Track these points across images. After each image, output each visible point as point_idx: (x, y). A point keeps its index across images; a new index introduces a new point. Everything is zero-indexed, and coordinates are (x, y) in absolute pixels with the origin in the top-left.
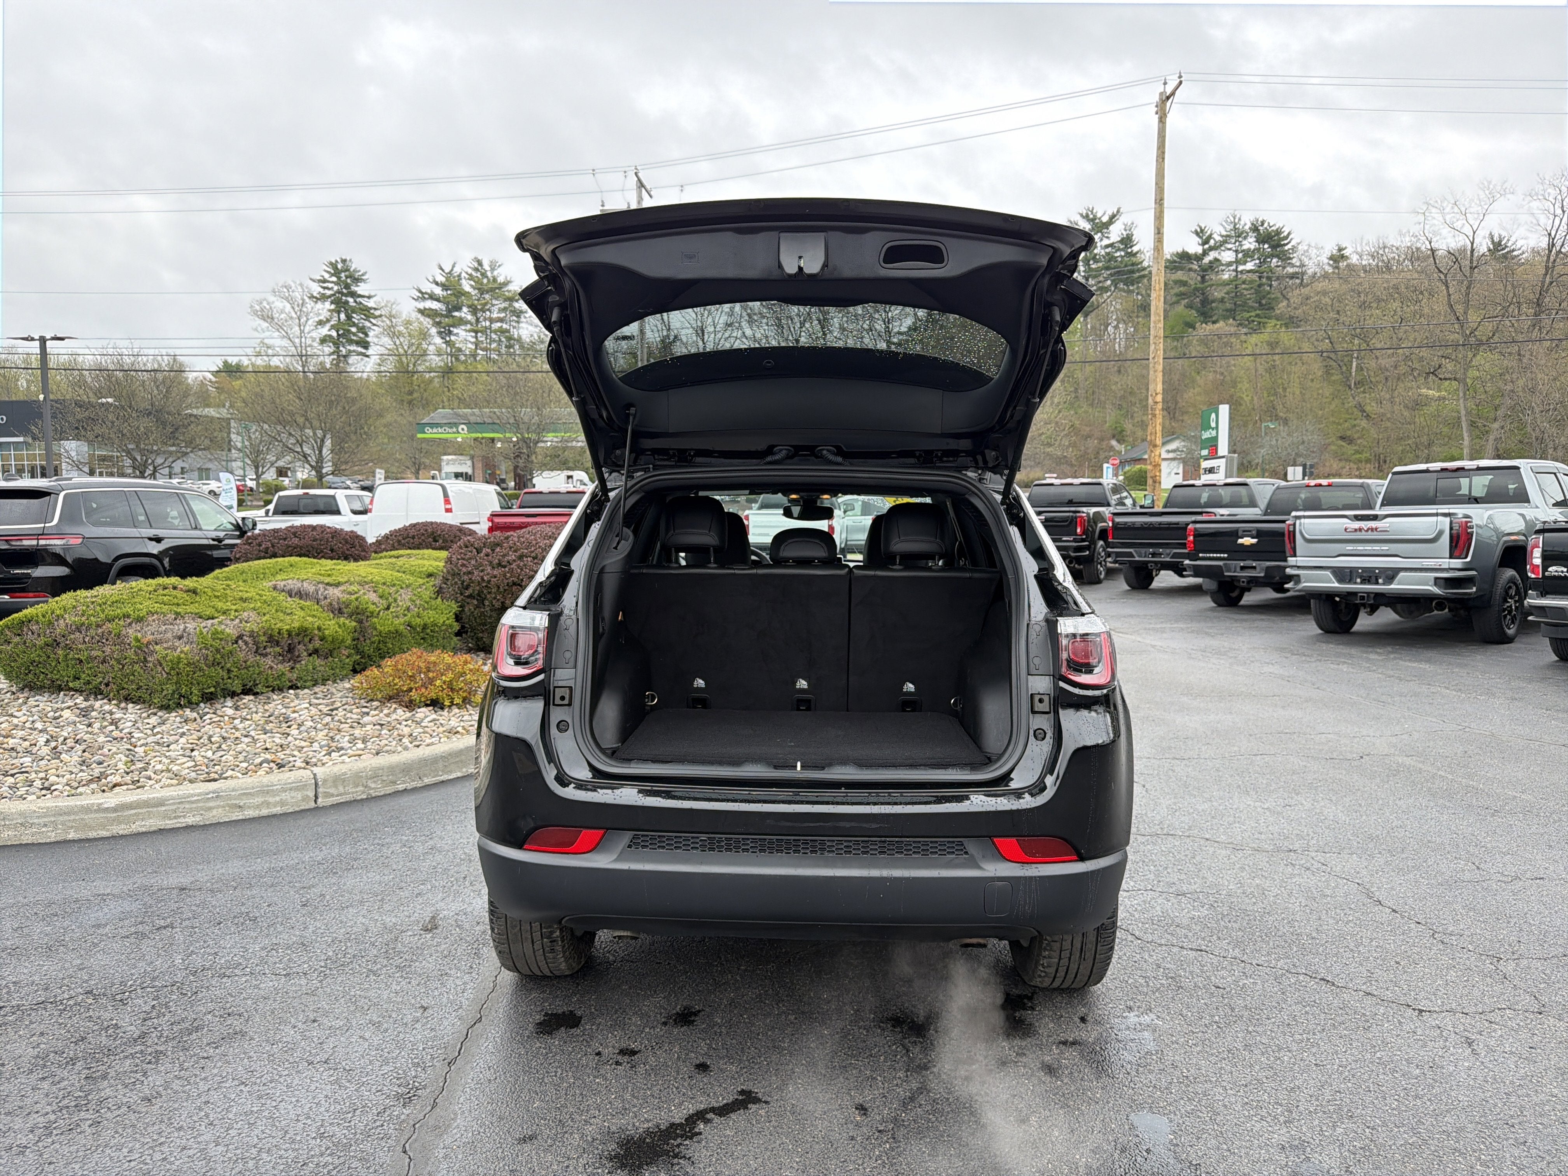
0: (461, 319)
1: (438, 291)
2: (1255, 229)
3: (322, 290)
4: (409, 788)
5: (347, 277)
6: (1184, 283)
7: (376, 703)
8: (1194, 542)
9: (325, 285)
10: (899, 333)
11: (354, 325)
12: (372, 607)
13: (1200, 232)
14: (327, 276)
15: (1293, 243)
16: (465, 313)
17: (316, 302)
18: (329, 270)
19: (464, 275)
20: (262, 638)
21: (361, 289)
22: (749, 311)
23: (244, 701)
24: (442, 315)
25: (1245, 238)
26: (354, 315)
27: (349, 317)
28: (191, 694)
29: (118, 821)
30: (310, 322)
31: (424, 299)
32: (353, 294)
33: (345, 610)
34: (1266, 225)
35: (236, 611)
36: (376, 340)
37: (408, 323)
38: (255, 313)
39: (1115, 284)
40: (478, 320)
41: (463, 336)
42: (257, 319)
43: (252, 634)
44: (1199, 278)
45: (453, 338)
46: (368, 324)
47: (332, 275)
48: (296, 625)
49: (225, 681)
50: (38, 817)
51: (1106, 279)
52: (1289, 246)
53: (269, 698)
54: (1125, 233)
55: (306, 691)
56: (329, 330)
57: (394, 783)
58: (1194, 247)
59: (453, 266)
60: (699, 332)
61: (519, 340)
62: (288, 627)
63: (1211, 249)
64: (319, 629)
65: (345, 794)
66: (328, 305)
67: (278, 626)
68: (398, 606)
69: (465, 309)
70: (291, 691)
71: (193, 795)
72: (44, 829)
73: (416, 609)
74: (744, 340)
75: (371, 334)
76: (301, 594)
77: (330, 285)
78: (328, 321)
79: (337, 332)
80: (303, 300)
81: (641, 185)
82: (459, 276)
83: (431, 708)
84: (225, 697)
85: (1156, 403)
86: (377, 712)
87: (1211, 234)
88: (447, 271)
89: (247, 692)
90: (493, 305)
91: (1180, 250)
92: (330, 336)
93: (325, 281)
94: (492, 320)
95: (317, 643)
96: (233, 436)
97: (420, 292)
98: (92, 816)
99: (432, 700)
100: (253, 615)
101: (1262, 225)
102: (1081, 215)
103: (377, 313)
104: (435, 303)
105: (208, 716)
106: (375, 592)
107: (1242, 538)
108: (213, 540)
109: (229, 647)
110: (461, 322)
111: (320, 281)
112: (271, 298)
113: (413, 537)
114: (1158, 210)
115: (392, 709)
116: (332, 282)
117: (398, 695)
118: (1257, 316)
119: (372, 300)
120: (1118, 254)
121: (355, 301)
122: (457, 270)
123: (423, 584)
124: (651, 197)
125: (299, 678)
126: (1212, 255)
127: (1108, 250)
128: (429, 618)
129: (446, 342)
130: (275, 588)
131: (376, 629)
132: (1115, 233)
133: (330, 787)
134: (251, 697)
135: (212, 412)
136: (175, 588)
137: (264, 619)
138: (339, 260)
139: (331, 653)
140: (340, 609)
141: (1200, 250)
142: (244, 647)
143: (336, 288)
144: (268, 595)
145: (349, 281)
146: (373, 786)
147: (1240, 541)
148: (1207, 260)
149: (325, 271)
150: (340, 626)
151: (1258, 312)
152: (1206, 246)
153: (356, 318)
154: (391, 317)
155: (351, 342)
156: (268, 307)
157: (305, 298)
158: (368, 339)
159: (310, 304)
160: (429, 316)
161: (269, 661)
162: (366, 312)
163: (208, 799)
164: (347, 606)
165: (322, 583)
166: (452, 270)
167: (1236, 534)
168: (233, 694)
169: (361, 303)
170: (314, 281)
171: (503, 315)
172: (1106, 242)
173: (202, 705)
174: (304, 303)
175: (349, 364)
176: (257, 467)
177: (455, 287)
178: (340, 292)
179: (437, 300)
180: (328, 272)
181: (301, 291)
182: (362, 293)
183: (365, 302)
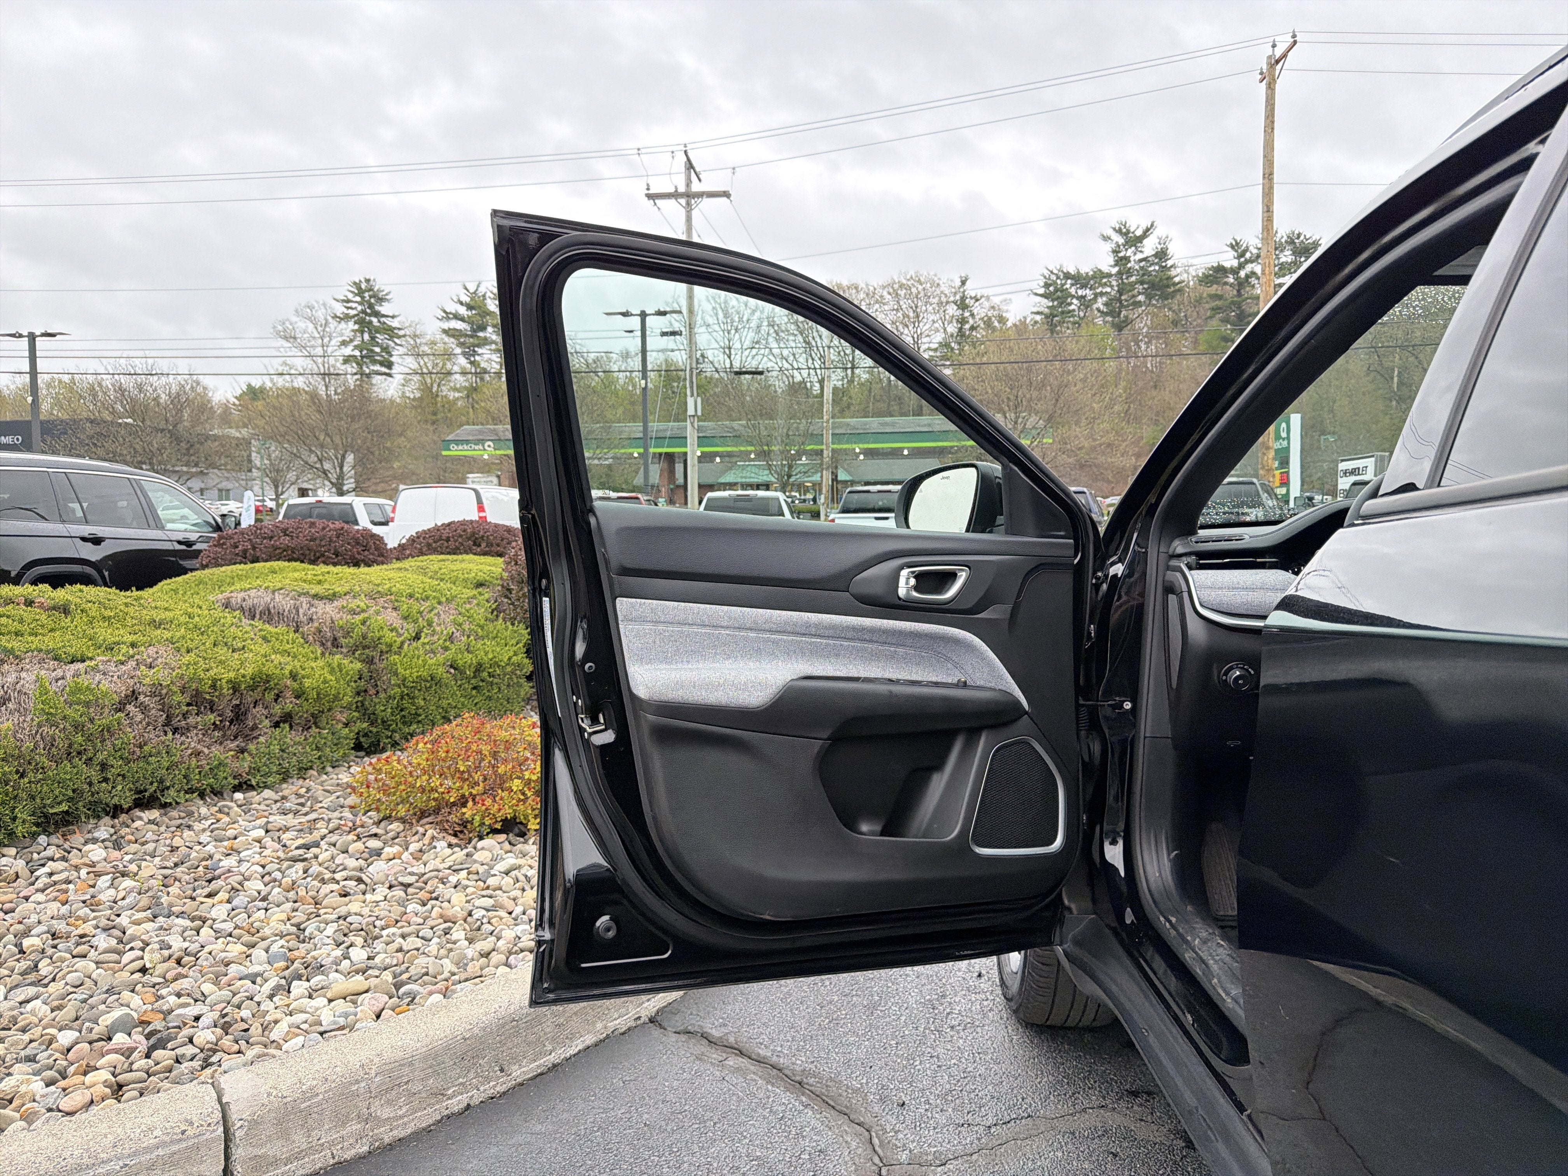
0: (485, 338)
1: (463, 311)
2: (1291, 241)
3: (345, 310)
5: (370, 297)
6: (1219, 297)
7: (396, 826)
9: (349, 305)
10: (929, 349)
11: (378, 344)
13: (1235, 246)
14: (350, 296)
16: (490, 333)
17: (339, 322)
18: (352, 289)
19: (488, 293)
21: (385, 309)
23: (138, 824)
24: (466, 336)
25: (1282, 251)
26: (378, 335)
27: (373, 338)
30: (333, 343)
31: (448, 319)
32: (377, 314)
34: (1302, 238)
35: (133, 645)
36: (400, 361)
37: (432, 343)
38: (278, 333)
39: (1149, 297)
41: (488, 357)
42: (279, 339)
44: (1235, 292)
45: (477, 358)
46: (391, 343)
47: (356, 295)
51: (1139, 293)
53: (190, 814)
54: (1159, 247)
55: (267, 793)
56: (353, 350)
58: (1229, 260)
59: (478, 286)
60: (727, 351)
63: (1247, 262)
64: (293, 676)
65: (310, 1151)
66: (351, 325)
67: (212, 673)
68: (434, 633)
69: (490, 329)
70: (238, 796)
75: (395, 354)
76: (269, 615)
77: (354, 305)
78: (351, 341)
79: (361, 352)
80: (326, 320)
81: (690, 166)
82: (484, 296)
83: (503, 837)
87: (1247, 247)
88: (472, 291)
91: (1215, 265)
92: (355, 356)
93: (348, 301)
96: (254, 454)
97: (445, 312)
99: (505, 821)
101: (1298, 238)
102: (1114, 229)
103: (401, 333)
104: (460, 323)
108: (179, 542)
110: (485, 342)
111: (343, 301)
112: (294, 319)
114: (1267, 186)
116: (356, 302)
119: (396, 320)
120: (1152, 268)
121: (379, 321)
122: (482, 290)
123: (474, 597)
124: (700, 180)
126: (1249, 268)
127: (1142, 264)
128: (486, 653)
129: (472, 363)
131: (396, 674)
132: (1149, 247)
134: (155, 814)
135: (234, 433)
136: (29, 603)
137: (187, 659)
138: (362, 280)
139: (314, 720)
140: (335, 639)
141: (1235, 263)
143: (360, 308)
145: (373, 300)
148: (1242, 274)
149: (349, 291)
150: (331, 671)
152: (1242, 260)
153: (380, 338)
154: (415, 336)
155: (375, 362)
156: (290, 327)
157: (329, 318)
158: (393, 359)
159: (333, 324)
160: (453, 336)
165: (307, 594)
166: (477, 290)
168: (115, 811)
169: (385, 323)
170: (337, 300)
172: (1139, 256)
174: (327, 323)
175: (372, 384)
176: (276, 487)
177: (480, 307)
178: (364, 312)
179: (462, 319)
180: (352, 292)
181: (324, 311)
182: (386, 314)
183: (389, 321)
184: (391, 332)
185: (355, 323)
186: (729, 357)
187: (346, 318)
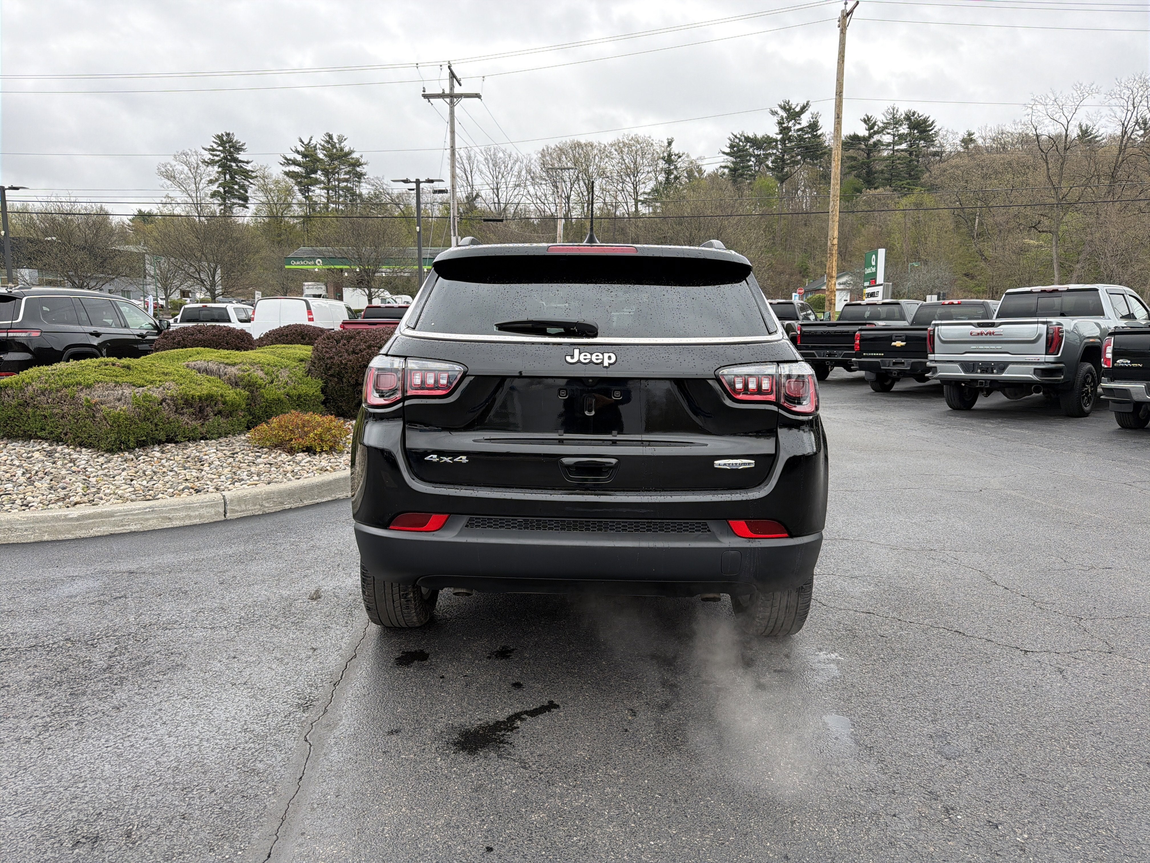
0: (316, 179)
1: (299, 158)
2: (908, 118)
3: (211, 157)
4: (293, 507)
5: (230, 147)
6: (854, 159)
8: (860, 345)
9: (214, 153)
10: (644, 193)
11: (237, 183)
12: (260, 381)
13: (866, 120)
14: (215, 146)
15: (935, 129)
16: (319, 175)
17: (207, 166)
18: (216, 141)
19: (318, 146)
20: (180, 401)
21: (241, 156)
22: (532, 175)
24: (302, 177)
25: (901, 125)
26: (237, 176)
27: (232, 178)
28: (129, 440)
29: (80, 527)
30: (203, 181)
31: (288, 164)
32: (236, 160)
33: (240, 383)
34: (916, 115)
36: (253, 195)
37: (277, 182)
38: (161, 173)
39: (804, 158)
40: (329, 180)
41: (318, 193)
42: (163, 178)
43: (172, 398)
44: (865, 155)
45: (310, 194)
46: (247, 183)
47: (219, 145)
48: (205, 392)
49: (154, 432)
50: (21, 524)
51: (797, 155)
52: (933, 132)
54: (812, 120)
56: (218, 187)
57: (282, 503)
58: (862, 131)
59: (310, 140)
60: (495, 191)
61: (360, 195)
62: (199, 394)
63: (876, 133)
64: (222, 396)
65: (246, 510)
66: (216, 168)
68: (279, 381)
69: (319, 172)
71: (135, 510)
72: (25, 533)
73: (293, 384)
74: (529, 197)
75: (249, 191)
77: (218, 153)
78: (217, 180)
79: (224, 189)
80: (198, 164)
81: (453, 76)
82: (315, 148)
83: (307, 453)
84: (154, 445)
85: (833, 245)
86: (266, 456)
87: (875, 122)
88: (306, 143)
89: (169, 440)
90: (341, 169)
91: (852, 134)
92: (219, 192)
93: (214, 150)
94: (339, 180)
95: (221, 406)
96: (147, 266)
97: (286, 159)
98: (61, 523)
99: (307, 447)
100: (173, 385)
101: (913, 115)
102: (780, 106)
103: (254, 174)
104: (297, 167)
105: (142, 457)
106: (262, 370)
107: (895, 341)
109: (156, 408)
110: (317, 182)
111: (210, 150)
112: (174, 163)
113: (287, 335)
115: (278, 454)
116: (219, 151)
117: (282, 443)
118: (908, 184)
119: (249, 165)
120: (807, 136)
121: (237, 166)
122: (313, 142)
123: (297, 366)
125: (208, 432)
126: (876, 138)
127: (799, 133)
128: (303, 390)
129: (306, 197)
130: (188, 366)
131: (263, 397)
132: (805, 120)
133: (235, 505)
135: (132, 248)
137: (181, 387)
138: (224, 134)
139: (230, 414)
140: (236, 382)
141: (866, 133)
142: (167, 408)
143: (222, 155)
144: (183, 371)
145: (232, 150)
146: (267, 505)
147: (893, 344)
148: (872, 141)
149: (214, 142)
150: (237, 394)
151: (908, 181)
152: (872, 131)
153: (238, 178)
154: (264, 177)
155: (235, 197)
156: (171, 169)
157: (200, 162)
158: (247, 195)
159: (203, 167)
160: (292, 177)
161: (185, 418)
162: (245, 174)
163: (146, 512)
164: (242, 380)
165: (223, 363)
166: (309, 143)
167: (890, 339)
169: (241, 167)
170: (205, 149)
171: (347, 176)
172: (798, 127)
173: (137, 449)
174: (198, 167)
175: (233, 213)
176: (166, 290)
177: (312, 155)
178: (225, 158)
179: (299, 165)
181: (195, 157)
182: (242, 160)
183: (244, 166)
184: (246, 174)
185: (219, 167)
186: (497, 196)
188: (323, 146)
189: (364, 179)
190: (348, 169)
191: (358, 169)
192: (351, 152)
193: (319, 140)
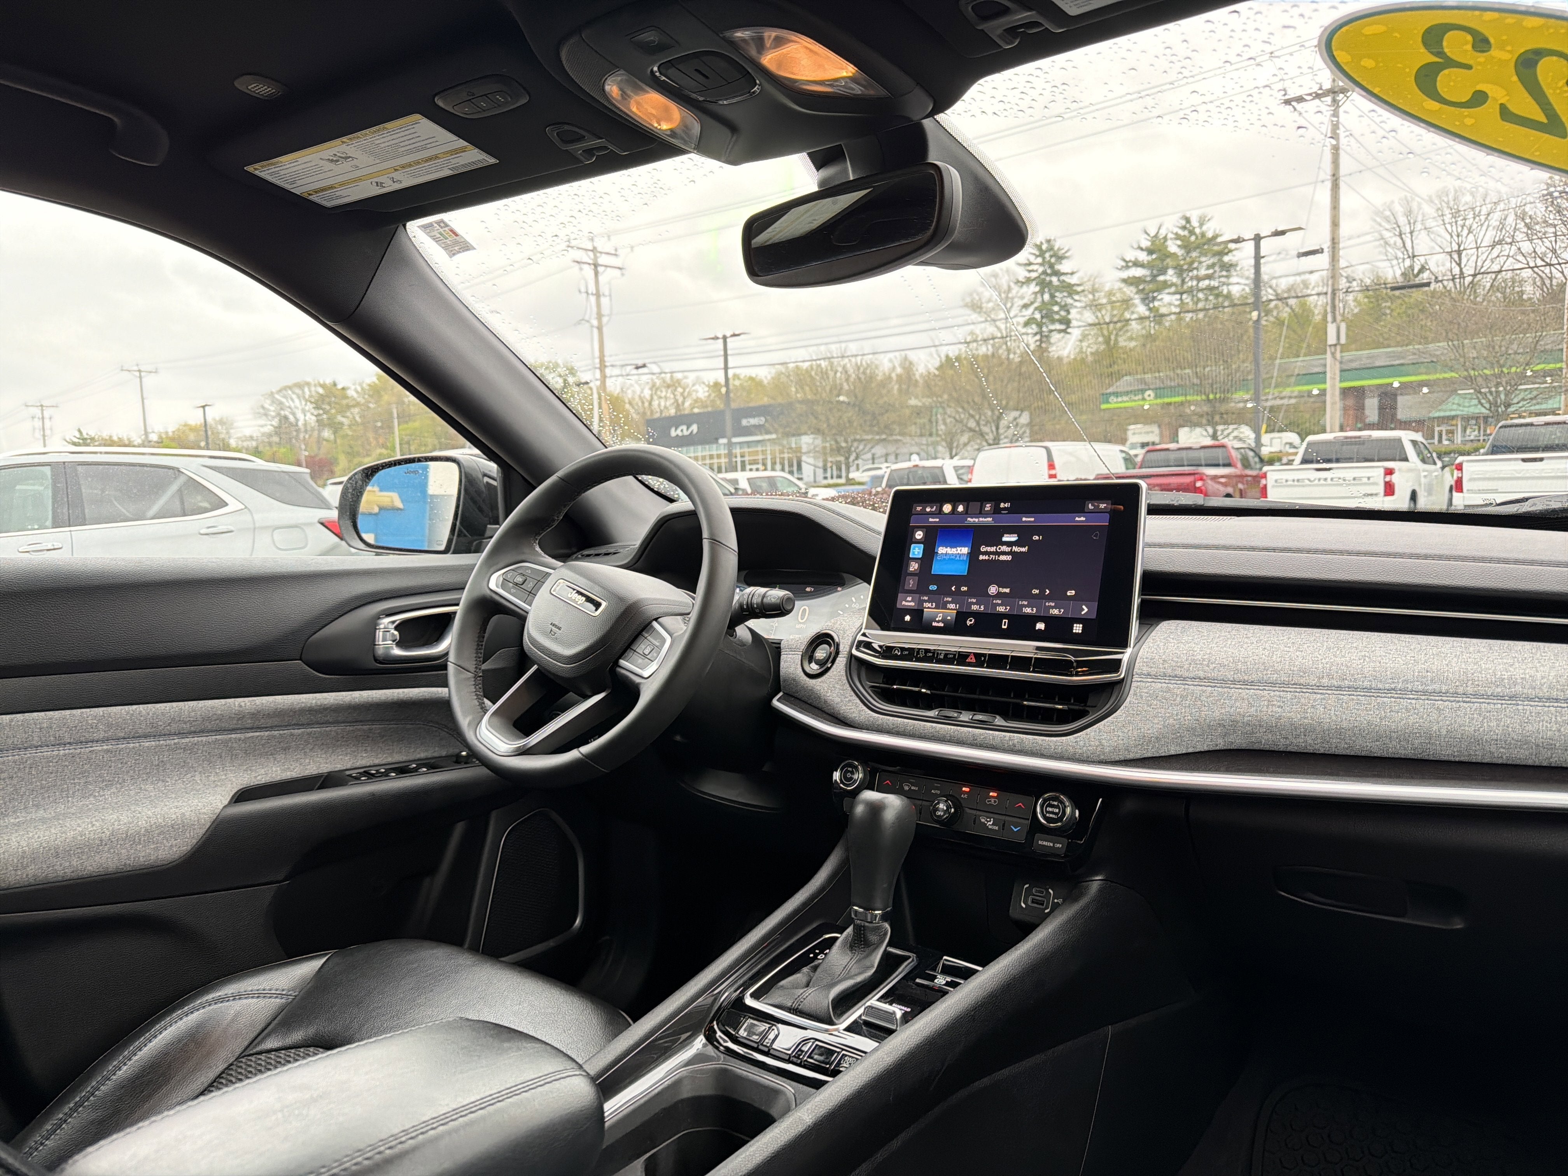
0: (1165, 282)
1: (1143, 257)
3: (1027, 274)
5: (1050, 257)
9: (1031, 268)
11: (1057, 303)
14: (1032, 259)
16: (1170, 276)
17: (1021, 286)
18: (1034, 252)
19: (1170, 235)
21: (1064, 267)
24: (1146, 282)
26: (1058, 294)
27: (1052, 296)
30: (1015, 307)
31: (1128, 267)
32: (1057, 273)
36: (1078, 316)
37: (1110, 293)
38: (967, 304)
40: (1183, 282)
41: (1167, 301)
42: (967, 310)
45: (1157, 304)
46: (1069, 301)
47: (1037, 256)
56: (1033, 312)
59: (1159, 229)
61: (1228, 296)
66: (1033, 288)
69: (1171, 272)
75: (1073, 311)
77: (1035, 267)
78: (1032, 303)
79: (1041, 313)
80: (1009, 287)
82: (1165, 238)
88: (1152, 234)
90: (1200, 263)
92: (1034, 318)
93: (1030, 264)
94: (1199, 279)
97: (1124, 260)
103: (1079, 289)
104: (1140, 269)
110: (1165, 285)
111: (1026, 265)
112: (981, 288)
116: (1037, 264)
119: (1075, 276)
121: (1059, 280)
122: (1163, 233)
129: (1150, 309)
138: (1044, 242)
143: (1041, 269)
145: (1053, 260)
149: (1030, 254)
153: (1059, 296)
154: (1093, 291)
155: (1053, 321)
156: (978, 297)
157: (1012, 285)
158: (1070, 317)
159: (1015, 289)
160: (1131, 284)
166: (1158, 233)
169: (1064, 281)
170: (1019, 265)
171: (1211, 271)
174: (1009, 289)
175: (1050, 343)
177: (1160, 250)
178: (1044, 273)
179: (1142, 266)
180: (1034, 254)
181: (1006, 277)
182: (1065, 271)
183: (1067, 279)
184: (1070, 290)
187: (1028, 281)
188: (1176, 234)
189: (1235, 270)
190: (1210, 262)
191: (1226, 259)
192: (1215, 237)
193: (1171, 225)
